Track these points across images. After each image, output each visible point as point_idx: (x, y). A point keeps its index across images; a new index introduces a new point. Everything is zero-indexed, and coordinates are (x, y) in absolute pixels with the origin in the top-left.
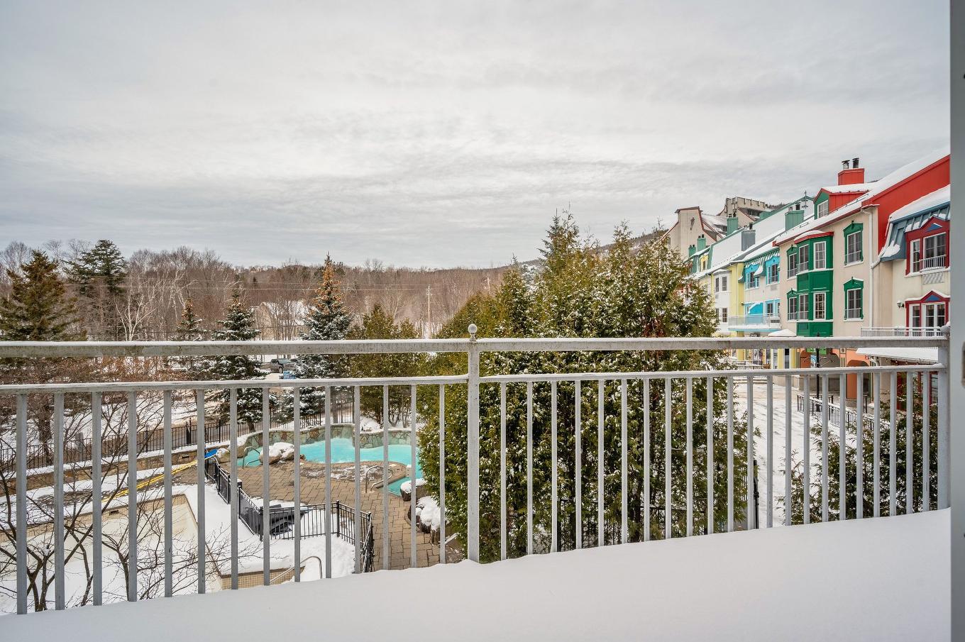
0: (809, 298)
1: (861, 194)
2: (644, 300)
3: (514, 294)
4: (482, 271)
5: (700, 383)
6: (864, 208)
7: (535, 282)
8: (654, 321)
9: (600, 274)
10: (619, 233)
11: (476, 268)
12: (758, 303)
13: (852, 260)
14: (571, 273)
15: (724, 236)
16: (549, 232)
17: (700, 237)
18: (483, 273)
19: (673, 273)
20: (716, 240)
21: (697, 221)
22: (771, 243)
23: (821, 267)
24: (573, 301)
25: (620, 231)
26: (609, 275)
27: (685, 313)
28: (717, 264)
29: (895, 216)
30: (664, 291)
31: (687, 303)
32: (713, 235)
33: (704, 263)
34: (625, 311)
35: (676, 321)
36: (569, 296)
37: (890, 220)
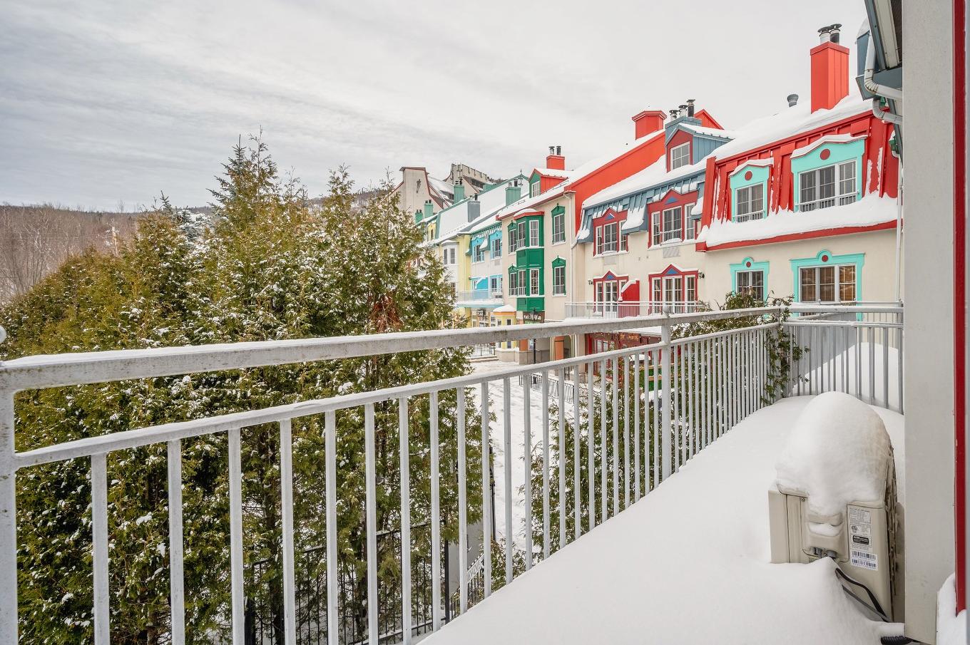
0: (526, 273)
1: (562, 180)
2: (371, 271)
3: (161, 255)
4: (100, 215)
5: (438, 371)
6: (566, 193)
7: (206, 238)
8: (383, 299)
9: (311, 234)
10: (335, 181)
11: (86, 210)
12: (483, 278)
13: (557, 240)
14: (265, 229)
15: (450, 204)
16: (227, 167)
17: (426, 202)
18: (103, 220)
19: (405, 239)
20: (442, 207)
21: (424, 183)
22: (494, 217)
23: (535, 245)
24: (269, 270)
25: (338, 178)
26: (323, 235)
27: (420, 289)
28: (446, 233)
29: (587, 203)
30: (395, 261)
31: (421, 276)
32: (440, 202)
33: (432, 231)
34: (346, 285)
35: (410, 298)
36: (261, 262)
37: (583, 207)
